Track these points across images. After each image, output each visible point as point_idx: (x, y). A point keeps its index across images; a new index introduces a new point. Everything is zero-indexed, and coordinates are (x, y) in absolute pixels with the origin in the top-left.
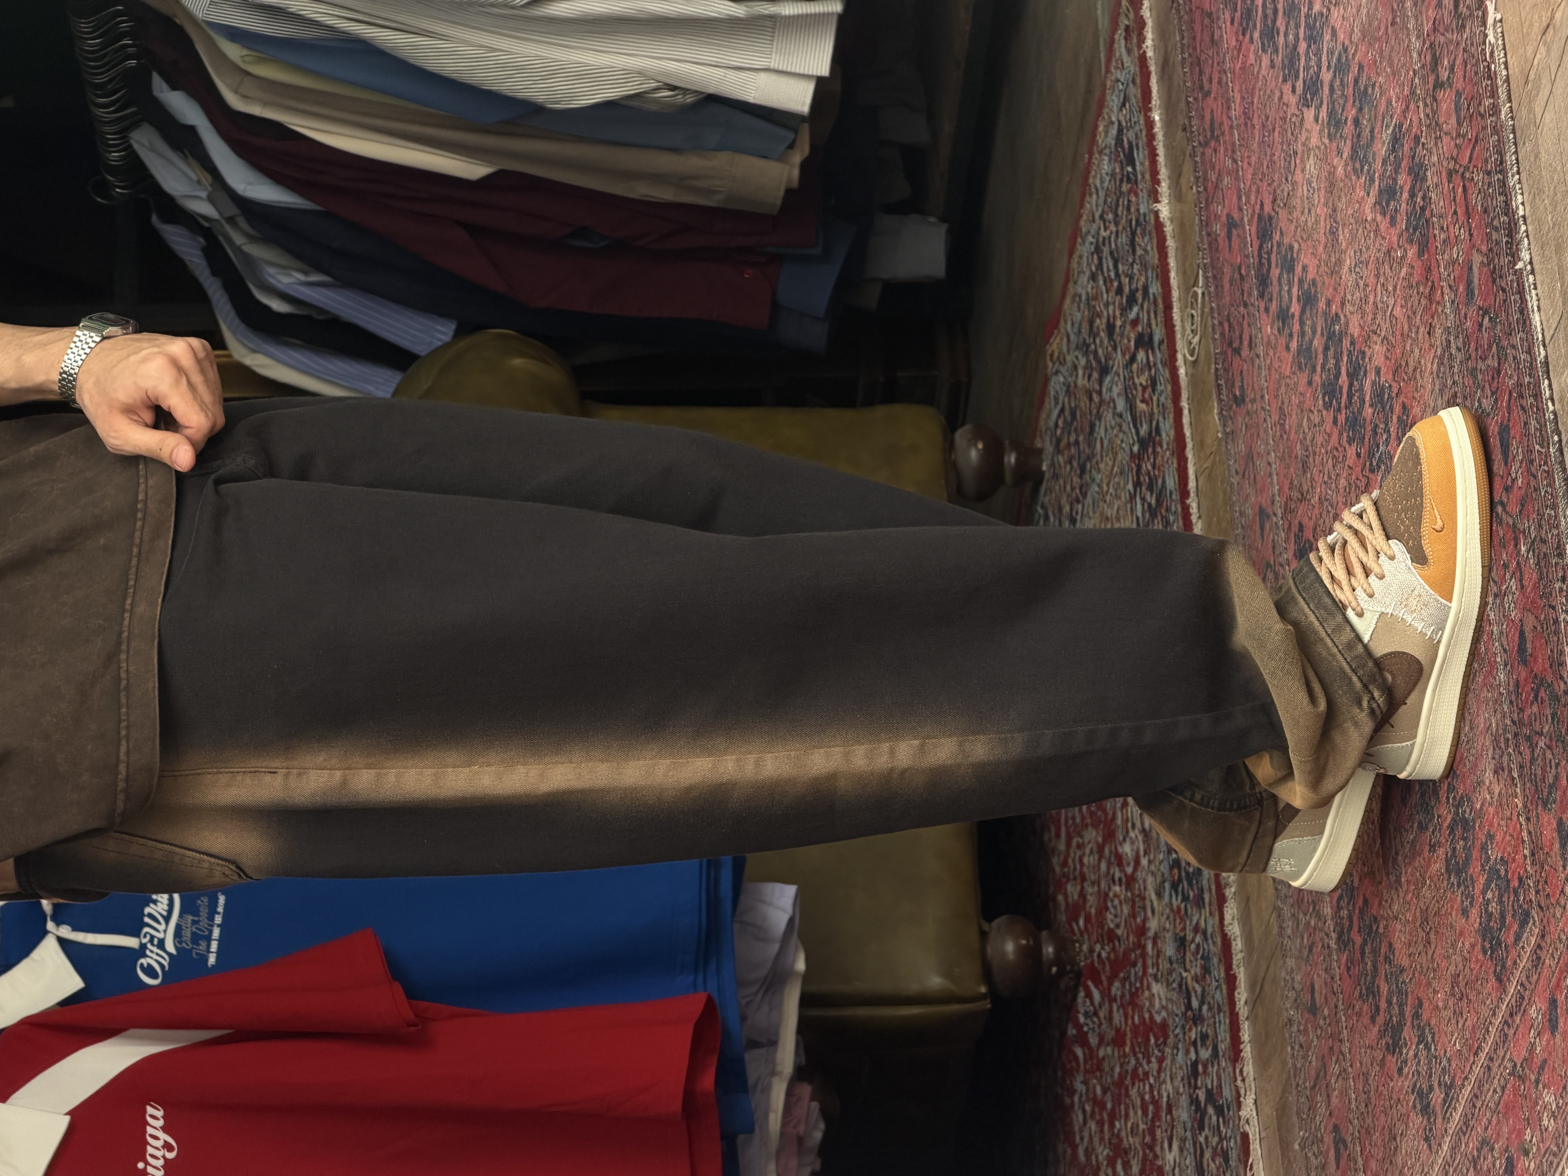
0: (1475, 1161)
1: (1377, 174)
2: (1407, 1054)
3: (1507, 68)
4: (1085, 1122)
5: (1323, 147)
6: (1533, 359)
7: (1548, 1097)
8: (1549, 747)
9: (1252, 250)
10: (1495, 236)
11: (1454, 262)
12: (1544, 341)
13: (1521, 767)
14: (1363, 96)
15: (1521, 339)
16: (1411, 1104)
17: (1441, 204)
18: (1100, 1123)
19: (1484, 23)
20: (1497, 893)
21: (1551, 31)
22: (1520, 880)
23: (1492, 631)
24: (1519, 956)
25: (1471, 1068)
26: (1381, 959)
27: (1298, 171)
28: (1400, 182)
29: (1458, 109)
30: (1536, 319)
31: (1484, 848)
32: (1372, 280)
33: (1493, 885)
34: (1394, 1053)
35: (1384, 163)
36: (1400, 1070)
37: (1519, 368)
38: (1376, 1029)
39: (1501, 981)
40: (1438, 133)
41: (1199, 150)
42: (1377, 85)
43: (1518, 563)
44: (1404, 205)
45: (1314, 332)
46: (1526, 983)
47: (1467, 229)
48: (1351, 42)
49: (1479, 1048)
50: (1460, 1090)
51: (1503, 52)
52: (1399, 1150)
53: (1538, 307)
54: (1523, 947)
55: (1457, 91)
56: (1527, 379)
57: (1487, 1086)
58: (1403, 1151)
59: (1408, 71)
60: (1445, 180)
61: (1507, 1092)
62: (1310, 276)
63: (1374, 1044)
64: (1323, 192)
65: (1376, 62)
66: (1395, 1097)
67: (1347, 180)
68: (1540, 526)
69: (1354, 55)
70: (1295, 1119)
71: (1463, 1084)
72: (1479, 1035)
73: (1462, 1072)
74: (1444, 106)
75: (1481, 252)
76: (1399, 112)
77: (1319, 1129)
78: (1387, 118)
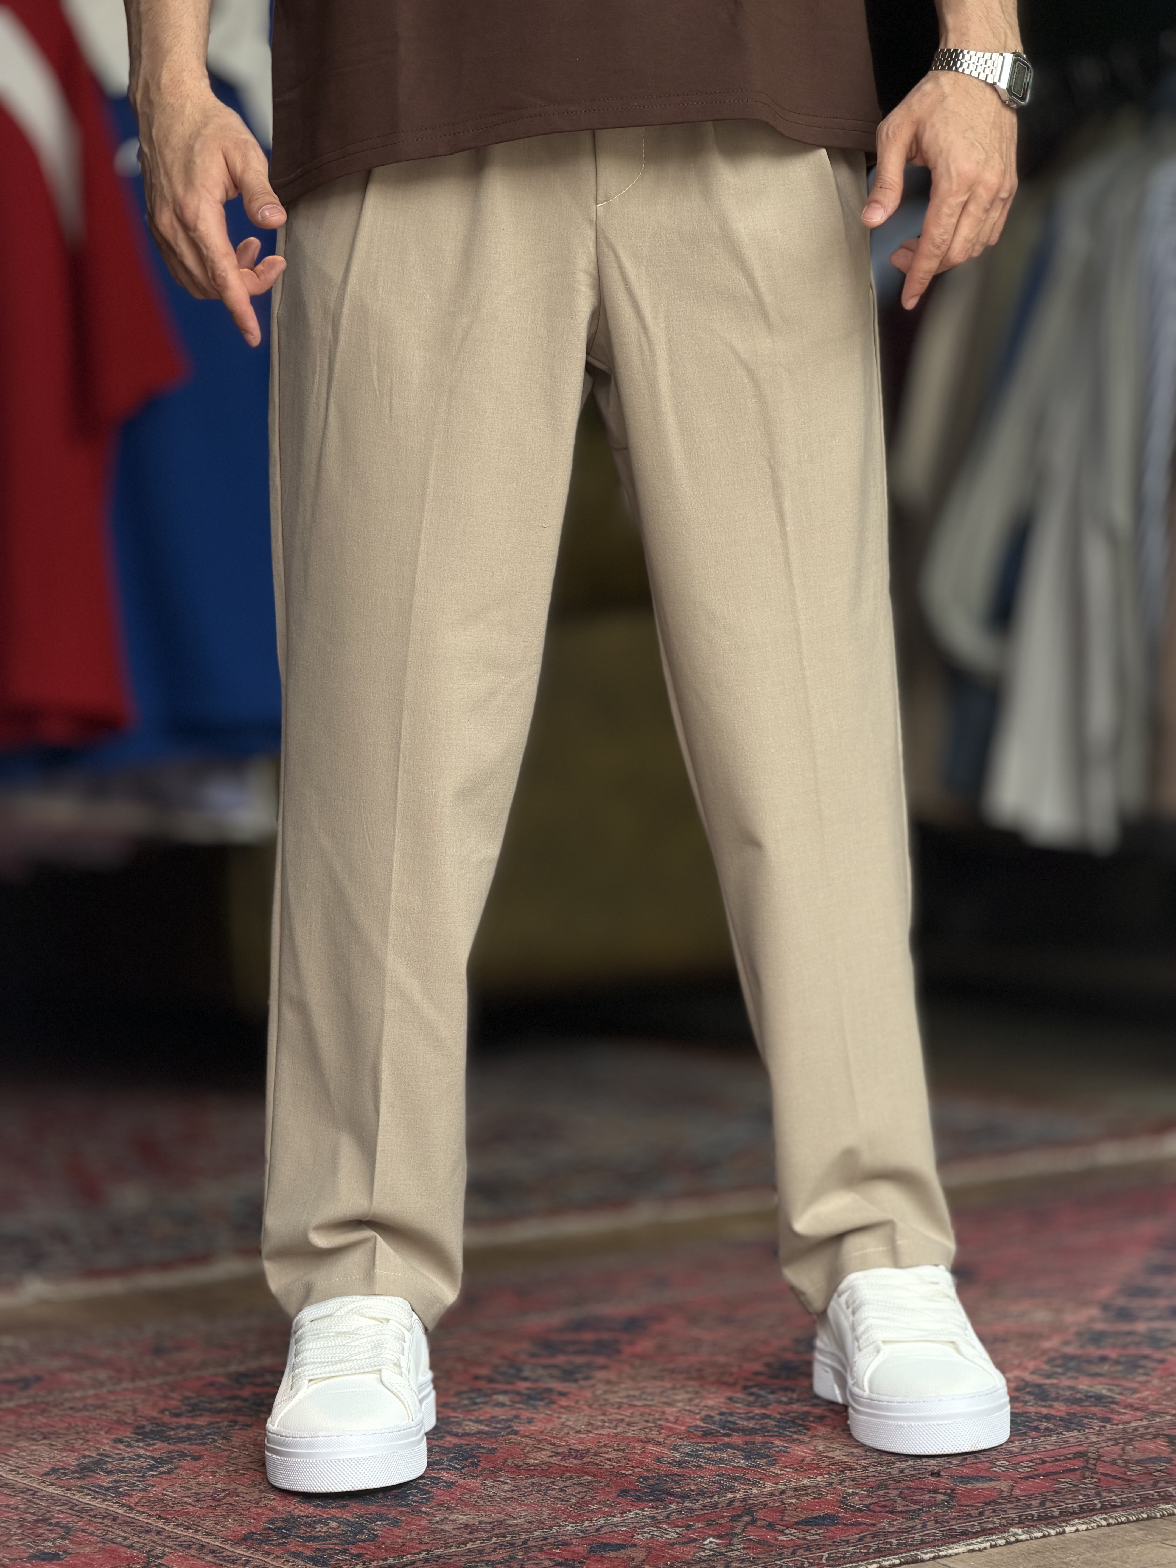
0: (45, 1521)
1: (1055, 1381)
2: (139, 1447)
5: (1064, 1326)
6: (917, 1547)
10: (1034, 1503)
11: (991, 1463)
12: (939, 1557)
13: (481, 1552)
14: (1133, 1364)
15: (934, 1535)
16: (87, 1453)
17: (1049, 1447)
20: (337, 1532)
22: (360, 1555)
23: (614, 1516)
24: (278, 1557)
25: (144, 1513)
26: (231, 1417)
27: (1032, 1303)
28: (1056, 1404)
29: (1153, 1460)
30: (960, 1548)
31: (381, 1517)
34: (135, 1434)
35: (1071, 1388)
36: (120, 1441)
37: (903, 1532)
38: (155, 1414)
39: (244, 1540)
40: (1122, 1441)
42: (1149, 1378)
43: (695, 1540)
47: (1031, 1474)
49: (167, 1521)
50: (117, 1503)
52: (34, 1443)
53: (973, 1550)
54: (288, 1561)
56: (894, 1541)
57: (128, 1529)
58: (34, 1447)
60: (1074, 1450)
61: (129, 1551)
63: (140, 1414)
66: (89, 1436)
67: (1039, 1351)
68: (743, 1561)
70: (37, 1337)
71: (123, 1505)
72: (181, 1519)
73: (136, 1504)
74: (1151, 1446)
75: (1012, 1490)
76: (1129, 1401)
77: (34, 1361)
78: (1117, 1390)
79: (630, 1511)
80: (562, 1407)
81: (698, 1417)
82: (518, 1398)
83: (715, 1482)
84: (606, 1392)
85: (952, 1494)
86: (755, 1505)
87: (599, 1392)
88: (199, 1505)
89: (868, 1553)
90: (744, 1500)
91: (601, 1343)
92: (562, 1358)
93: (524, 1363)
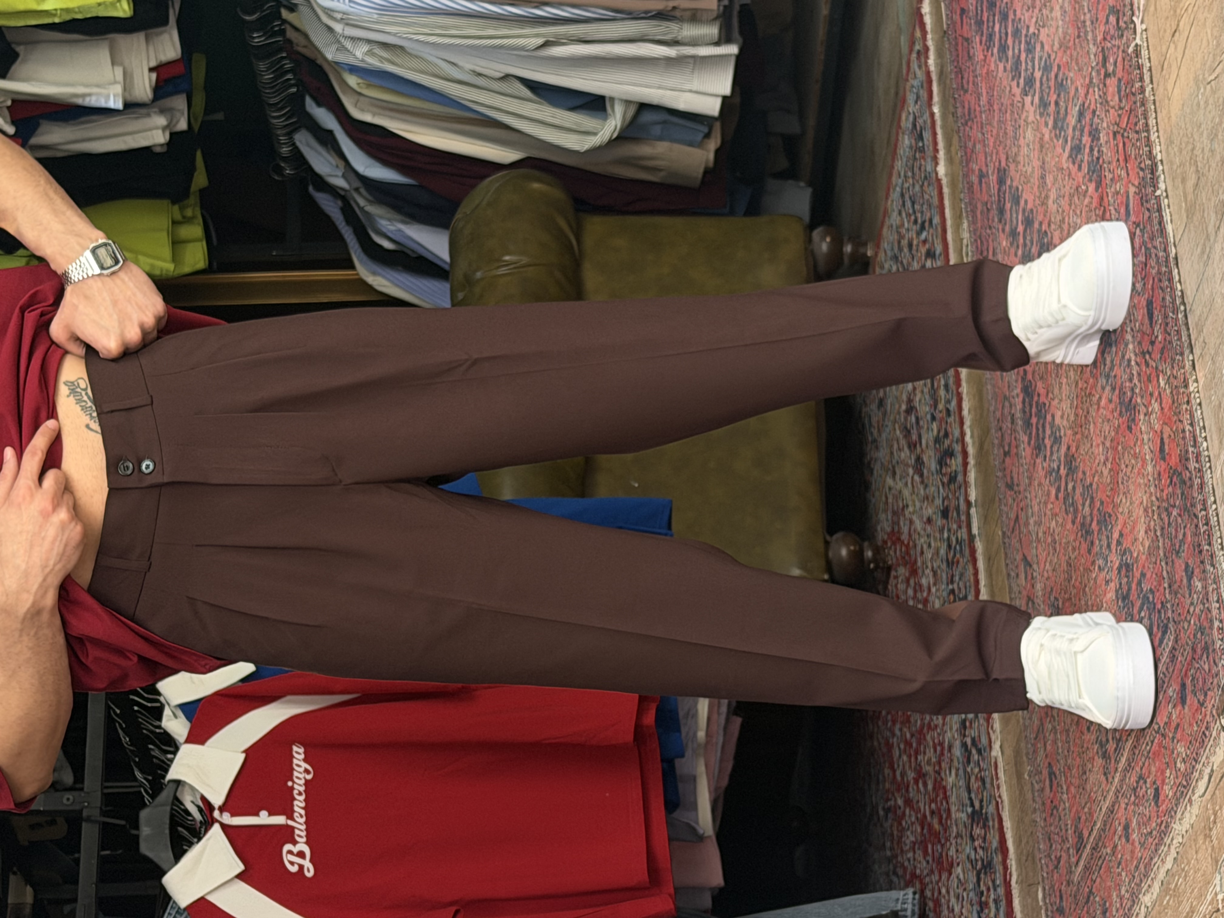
0: (1135, 789)
1: (1069, 139)
3: (1150, 62)
4: (900, 756)
5: (1036, 121)
6: (1168, 256)
7: (1181, 749)
8: (1180, 515)
9: (994, 191)
10: (1143, 174)
11: (1118, 193)
12: (1174, 242)
13: (1162, 529)
14: (1060, 86)
15: (1160, 242)
16: (1095, 751)
17: (1109, 154)
18: (910, 756)
19: (1135, 32)
21: (1177, 34)
22: (1162, 603)
23: (1143, 439)
27: (1021, 138)
28: (1084, 142)
29: (1119, 91)
30: (1169, 228)
31: (1139, 583)
32: (1067, 207)
33: (1145, 608)
35: (1074, 129)
37: (1159, 262)
40: (1107, 107)
41: (962, 128)
42: (1069, 78)
43: (1160, 394)
44: (1086, 157)
45: (1032, 244)
47: (1125, 170)
48: (1053, 51)
51: (1147, 51)
52: (1088, 781)
53: (1171, 220)
55: (1119, 79)
56: (1164, 269)
58: (1091, 782)
59: (1088, 67)
60: (1111, 140)
61: (1154, 744)
62: (1030, 206)
64: (1036, 152)
65: (1068, 63)
66: (1085, 746)
67: (1051, 143)
69: (1055, 59)
70: (1025, 758)
71: (1127, 740)
74: (1111, 89)
76: (1083, 95)
77: (1039, 765)
78: (1076, 100)
79: (1141, 428)
82: (1070, 477)
83: (1125, 370)
86: (1139, 349)
90: (1136, 355)
91: (1039, 414)
92: (1047, 441)
93: (1049, 466)
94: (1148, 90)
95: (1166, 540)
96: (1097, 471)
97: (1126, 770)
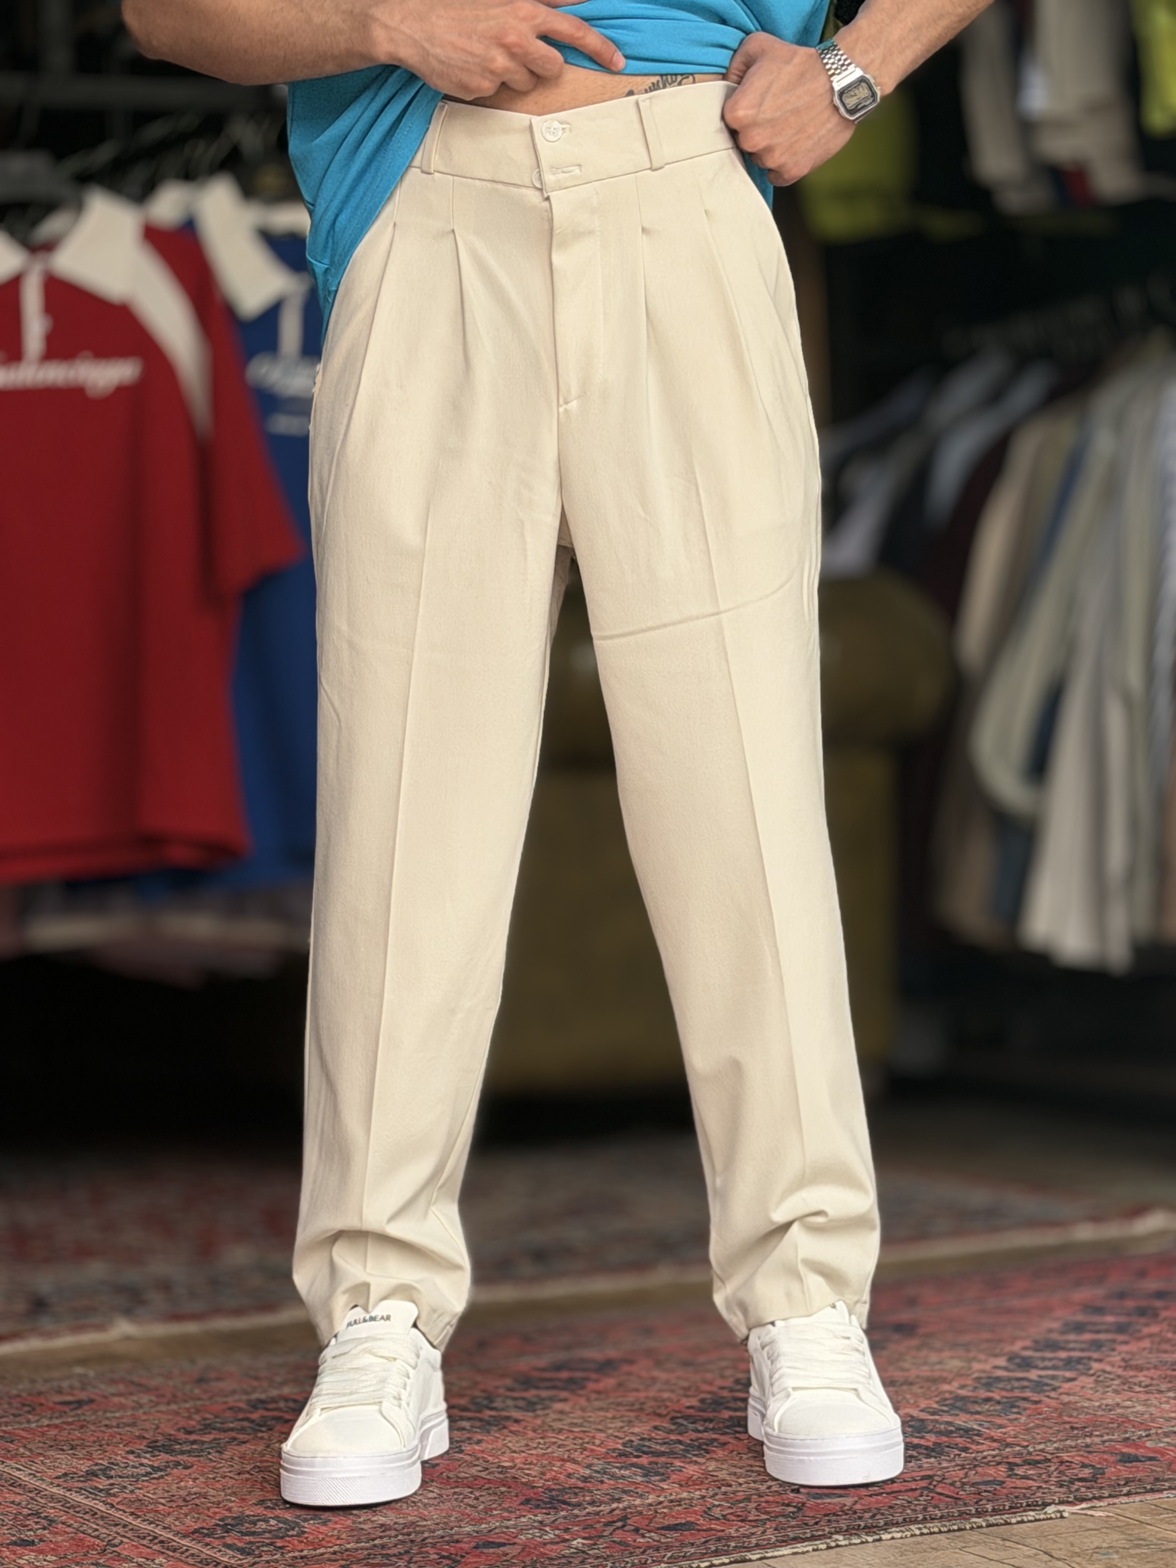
0: (37, 1514)
1: (937, 1417)
2: (145, 1458)
3: (1018, 1522)
5: (969, 1372)
6: (749, 1549)
10: (867, 1515)
12: (766, 1558)
13: (383, 1547)
14: (1011, 1405)
15: (769, 1539)
16: (100, 1462)
19: (1061, 1503)
20: (273, 1528)
21: (1046, 1558)
22: (282, 1548)
23: (509, 1520)
24: (213, 1548)
25: (121, 1510)
26: (234, 1435)
27: (951, 1353)
28: (928, 1436)
29: (986, 1483)
30: (786, 1551)
33: (281, 1525)
34: (149, 1447)
35: (948, 1423)
36: (132, 1452)
37: (744, 1537)
38: (173, 1432)
39: (195, 1534)
40: (967, 1467)
42: (1019, 1416)
43: (567, 1540)
46: (187, 1554)
48: (1061, 1394)
49: (139, 1517)
50: (103, 1502)
51: (1033, 1519)
52: (62, 1452)
53: (797, 1553)
54: (220, 1551)
55: (1004, 1482)
56: (733, 1544)
57: (101, 1523)
58: (59, 1456)
59: (1028, 1441)
61: (93, 1540)
63: (160, 1431)
65: (1040, 1414)
66: (109, 1448)
67: (936, 1393)
68: (598, 1557)
69: (1048, 1397)
70: (107, 1368)
71: (108, 1504)
72: (150, 1516)
73: (118, 1503)
74: (992, 1471)
75: (854, 1504)
76: (993, 1434)
77: (94, 1387)
78: (986, 1425)
79: (524, 1516)
80: (511, 1432)
81: (621, 1441)
82: (478, 1424)
83: (608, 1494)
84: (554, 1420)
85: (801, 1507)
86: (631, 1513)
87: (548, 1420)
88: (169, 1505)
89: (706, 1554)
90: (625, 1509)
91: (571, 1381)
92: (534, 1392)
93: (499, 1396)
94: (979, 1521)
95: (366, 1552)
96: (478, 1459)
97: (64, 1501)
